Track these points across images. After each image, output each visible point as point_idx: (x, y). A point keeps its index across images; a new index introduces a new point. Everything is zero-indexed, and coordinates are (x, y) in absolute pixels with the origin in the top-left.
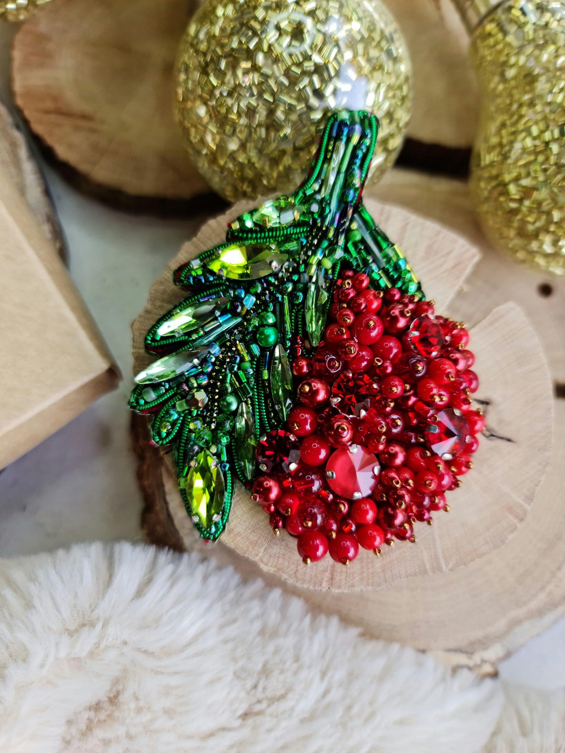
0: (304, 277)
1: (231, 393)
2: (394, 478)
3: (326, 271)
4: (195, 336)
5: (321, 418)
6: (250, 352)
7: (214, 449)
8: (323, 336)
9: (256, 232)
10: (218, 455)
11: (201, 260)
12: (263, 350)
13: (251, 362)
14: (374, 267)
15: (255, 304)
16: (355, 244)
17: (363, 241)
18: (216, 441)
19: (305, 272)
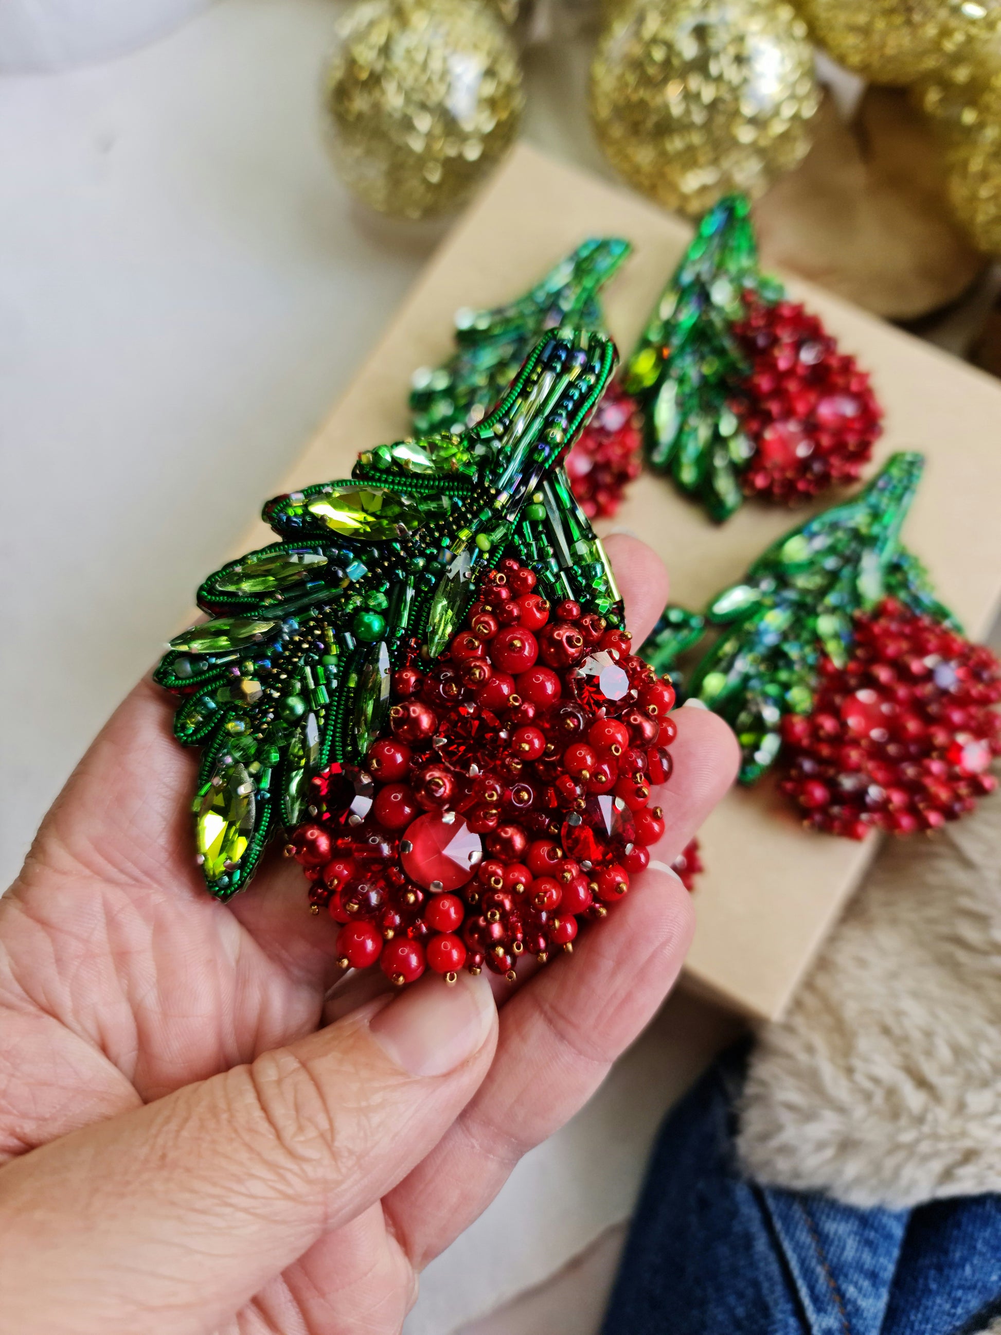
0: (444, 555)
1: (298, 695)
2: (494, 874)
3: (481, 552)
4: (267, 602)
5: (416, 763)
6: (341, 641)
7: (255, 767)
8: (449, 645)
9: (394, 474)
10: (257, 778)
11: (306, 497)
12: (360, 643)
13: (339, 657)
14: (553, 562)
15: (364, 577)
16: (534, 525)
17: (547, 522)
18: (261, 755)
19: (448, 547)
